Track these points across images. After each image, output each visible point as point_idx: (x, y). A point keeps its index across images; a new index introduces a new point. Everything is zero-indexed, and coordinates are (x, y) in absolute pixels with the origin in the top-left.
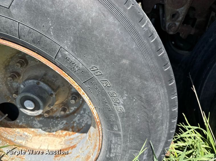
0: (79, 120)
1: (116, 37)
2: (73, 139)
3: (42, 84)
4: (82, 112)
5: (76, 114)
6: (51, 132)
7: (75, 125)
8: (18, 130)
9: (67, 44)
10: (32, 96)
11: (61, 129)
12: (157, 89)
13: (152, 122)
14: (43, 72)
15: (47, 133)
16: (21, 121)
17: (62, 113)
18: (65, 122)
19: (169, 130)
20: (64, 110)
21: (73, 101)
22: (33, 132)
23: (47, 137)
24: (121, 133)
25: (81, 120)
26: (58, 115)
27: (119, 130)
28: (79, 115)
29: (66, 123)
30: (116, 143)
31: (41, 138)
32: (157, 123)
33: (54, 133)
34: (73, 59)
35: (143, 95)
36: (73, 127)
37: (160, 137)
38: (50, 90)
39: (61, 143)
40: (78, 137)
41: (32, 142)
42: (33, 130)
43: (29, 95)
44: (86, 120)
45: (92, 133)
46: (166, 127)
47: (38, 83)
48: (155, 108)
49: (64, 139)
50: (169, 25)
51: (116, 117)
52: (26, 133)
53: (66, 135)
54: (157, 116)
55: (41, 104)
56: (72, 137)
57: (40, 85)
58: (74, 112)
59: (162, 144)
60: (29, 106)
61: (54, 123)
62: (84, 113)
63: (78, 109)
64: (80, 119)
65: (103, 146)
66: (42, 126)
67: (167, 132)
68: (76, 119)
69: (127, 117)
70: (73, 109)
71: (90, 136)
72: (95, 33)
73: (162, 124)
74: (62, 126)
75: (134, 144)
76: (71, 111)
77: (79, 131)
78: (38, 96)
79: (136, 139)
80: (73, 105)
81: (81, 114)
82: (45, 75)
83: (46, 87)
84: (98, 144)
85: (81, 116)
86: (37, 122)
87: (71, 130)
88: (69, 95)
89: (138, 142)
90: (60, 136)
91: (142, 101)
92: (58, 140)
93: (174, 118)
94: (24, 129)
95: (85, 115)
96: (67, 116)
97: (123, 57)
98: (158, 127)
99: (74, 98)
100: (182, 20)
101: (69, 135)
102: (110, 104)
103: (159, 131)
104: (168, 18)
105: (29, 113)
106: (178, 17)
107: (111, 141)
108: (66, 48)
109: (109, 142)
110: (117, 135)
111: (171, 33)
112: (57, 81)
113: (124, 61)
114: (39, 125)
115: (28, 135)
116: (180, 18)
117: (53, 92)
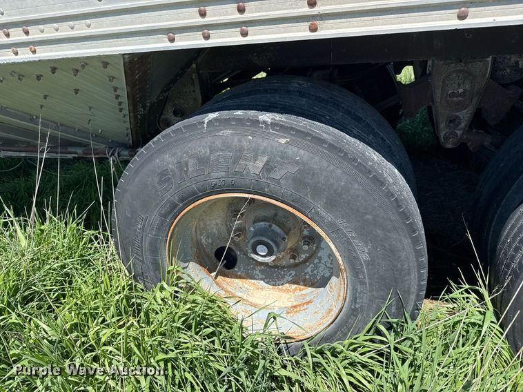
0: (312, 271)
1: (360, 199)
2: (305, 295)
3: (274, 227)
4: (316, 261)
5: (307, 264)
6: (276, 286)
7: (307, 277)
8: (236, 281)
9: (320, 204)
10: (266, 240)
11: (289, 282)
12: (401, 239)
13: (397, 270)
14: (273, 212)
15: (271, 287)
16: (240, 270)
17: (292, 261)
18: (293, 273)
19: (419, 281)
20: (294, 257)
21: (306, 246)
22: (254, 284)
23: (272, 292)
24: (367, 281)
25: (315, 272)
26: (284, 263)
27: (365, 278)
28: (312, 265)
29: (296, 275)
30: (361, 291)
31: (264, 292)
32: (403, 272)
33: (280, 287)
34: (324, 214)
35: (386, 245)
36: (304, 281)
37: (409, 288)
38: (283, 233)
39: (291, 300)
40: (312, 292)
41: (254, 296)
42: (253, 281)
43: (264, 239)
44: (322, 271)
45: (334, 284)
46: (415, 277)
47: (270, 226)
48: (399, 257)
49: (293, 295)
50: (445, 134)
51: (361, 264)
52: (246, 286)
53: (295, 289)
54: (403, 265)
55: (275, 249)
56: (304, 292)
57: (272, 228)
58: (305, 261)
59: (413, 297)
60: (262, 251)
61: (280, 274)
62: (320, 262)
63: (310, 257)
64: (314, 270)
65: (348, 296)
66: (264, 277)
67: (417, 283)
68: (309, 270)
69: (372, 265)
70: (304, 256)
71: (331, 288)
72: (344, 196)
73: (409, 274)
74: (290, 279)
75: (381, 293)
76: (301, 260)
77: (313, 285)
78: (273, 241)
79: (382, 288)
80: (305, 252)
81: (314, 264)
82: (276, 215)
83: (278, 230)
84: (342, 294)
85: (315, 266)
86: (258, 272)
87: (302, 283)
88: (301, 239)
89: (384, 291)
90: (288, 291)
91: (386, 251)
92: (285, 296)
93: (423, 269)
94: (244, 280)
95: (321, 265)
96: (296, 265)
97: (366, 213)
98: (405, 277)
99: (307, 243)
100: (466, 127)
101: (300, 290)
102: (355, 252)
103: (406, 281)
104: (442, 125)
105: (260, 259)
106: (459, 124)
107: (356, 290)
108: (319, 206)
109: (355, 291)
110: (363, 283)
111: (449, 146)
112: (289, 222)
113: (368, 216)
114: (261, 276)
115: (248, 287)
116: (463, 125)
117: (285, 236)
